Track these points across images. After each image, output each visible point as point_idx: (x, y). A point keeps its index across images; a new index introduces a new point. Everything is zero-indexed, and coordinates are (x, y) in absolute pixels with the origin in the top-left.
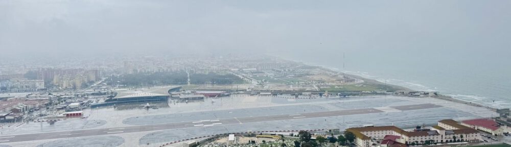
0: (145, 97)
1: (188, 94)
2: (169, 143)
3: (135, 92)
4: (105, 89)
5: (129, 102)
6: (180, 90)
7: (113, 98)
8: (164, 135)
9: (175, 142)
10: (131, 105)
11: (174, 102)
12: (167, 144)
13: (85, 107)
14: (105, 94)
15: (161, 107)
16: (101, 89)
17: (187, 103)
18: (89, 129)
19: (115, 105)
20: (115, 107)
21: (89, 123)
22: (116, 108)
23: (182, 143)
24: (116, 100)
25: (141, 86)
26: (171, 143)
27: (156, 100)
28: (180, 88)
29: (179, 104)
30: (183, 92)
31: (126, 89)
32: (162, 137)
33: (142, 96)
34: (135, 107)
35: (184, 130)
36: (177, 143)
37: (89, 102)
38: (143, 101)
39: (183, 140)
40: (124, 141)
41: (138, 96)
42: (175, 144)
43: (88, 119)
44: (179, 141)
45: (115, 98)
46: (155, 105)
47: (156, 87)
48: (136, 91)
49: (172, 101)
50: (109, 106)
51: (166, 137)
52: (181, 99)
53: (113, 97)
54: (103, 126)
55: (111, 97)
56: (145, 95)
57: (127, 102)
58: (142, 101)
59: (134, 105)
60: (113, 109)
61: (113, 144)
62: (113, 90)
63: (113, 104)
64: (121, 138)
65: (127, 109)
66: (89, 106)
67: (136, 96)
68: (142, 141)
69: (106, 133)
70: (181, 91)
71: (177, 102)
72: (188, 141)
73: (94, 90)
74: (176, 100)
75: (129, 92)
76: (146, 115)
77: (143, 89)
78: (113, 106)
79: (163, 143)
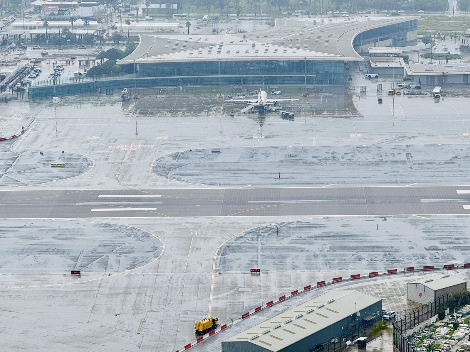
0: (253, 63)
1: (448, 57)
2: (346, 275)
3: (214, 39)
4: (86, 19)
5: (184, 82)
6: (411, 36)
7: (119, 62)
8: (325, 237)
9: (373, 275)
10: (192, 98)
11: (379, 90)
12: (338, 280)
13: (9, 92)
14: (88, 40)
15: (317, 112)
16: (73, 19)
17: (437, 97)
18: (20, 189)
19: (126, 91)
20: (125, 101)
21: (22, 162)
22: (131, 107)
23: (401, 279)
24: (130, 68)
25: (239, 10)
26: (355, 277)
27: (301, 80)
28: (412, 25)
29: (402, 100)
30: (421, 45)
31: (173, 25)
32: (315, 247)
33: (243, 56)
34: (207, 107)
35: (414, 223)
36: (380, 280)
37: (23, 72)
38: (245, 81)
39: (410, 269)
40: (155, 251)
41: (224, 56)
42: (372, 282)
43: (18, 146)
44: (392, 272)
45: (127, 60)
46: (292, 100)
47: (302, 19)
48: (215, 32)
49: (371, 86)
50: (104, 97)
51: (333, 249)
52: (409, 79)
53: (122, 56)
54: (76, 180)
55: (114, 55)
56: (252, 56)
57: (174, 83)
58: (238, 81)
59: (204, 98)
60: (119, 106)
61: (112, 258)
62: (121, 25)
63: (119, 86)
64: (146, 235)
65: (174, 111)
66: (22, 90)
67: (214, 56)
68: (230, 256)
69: (86, 212)
70: (414, 42)
71: (392, 94)
72: (430, 275)
73: (46, 20)
74: (388, 85)
75: (185, 38)
76: (252, 144)
77: (246, 25)
78: (117, 97)
79: (321, 276)
